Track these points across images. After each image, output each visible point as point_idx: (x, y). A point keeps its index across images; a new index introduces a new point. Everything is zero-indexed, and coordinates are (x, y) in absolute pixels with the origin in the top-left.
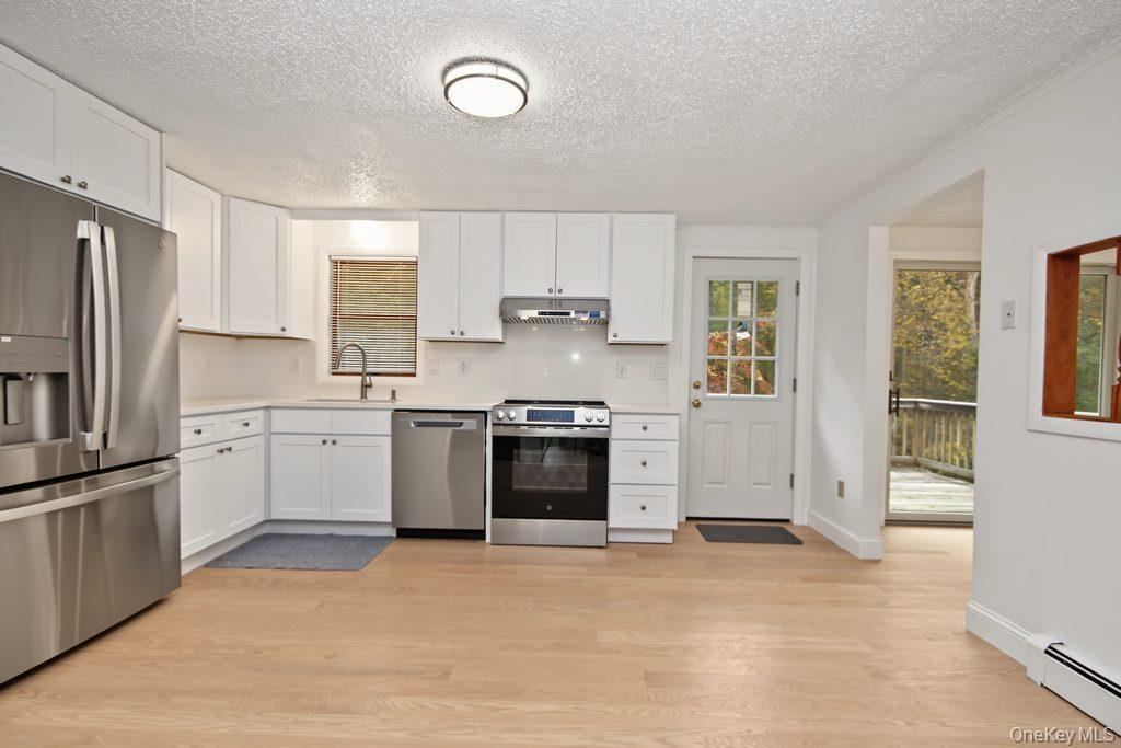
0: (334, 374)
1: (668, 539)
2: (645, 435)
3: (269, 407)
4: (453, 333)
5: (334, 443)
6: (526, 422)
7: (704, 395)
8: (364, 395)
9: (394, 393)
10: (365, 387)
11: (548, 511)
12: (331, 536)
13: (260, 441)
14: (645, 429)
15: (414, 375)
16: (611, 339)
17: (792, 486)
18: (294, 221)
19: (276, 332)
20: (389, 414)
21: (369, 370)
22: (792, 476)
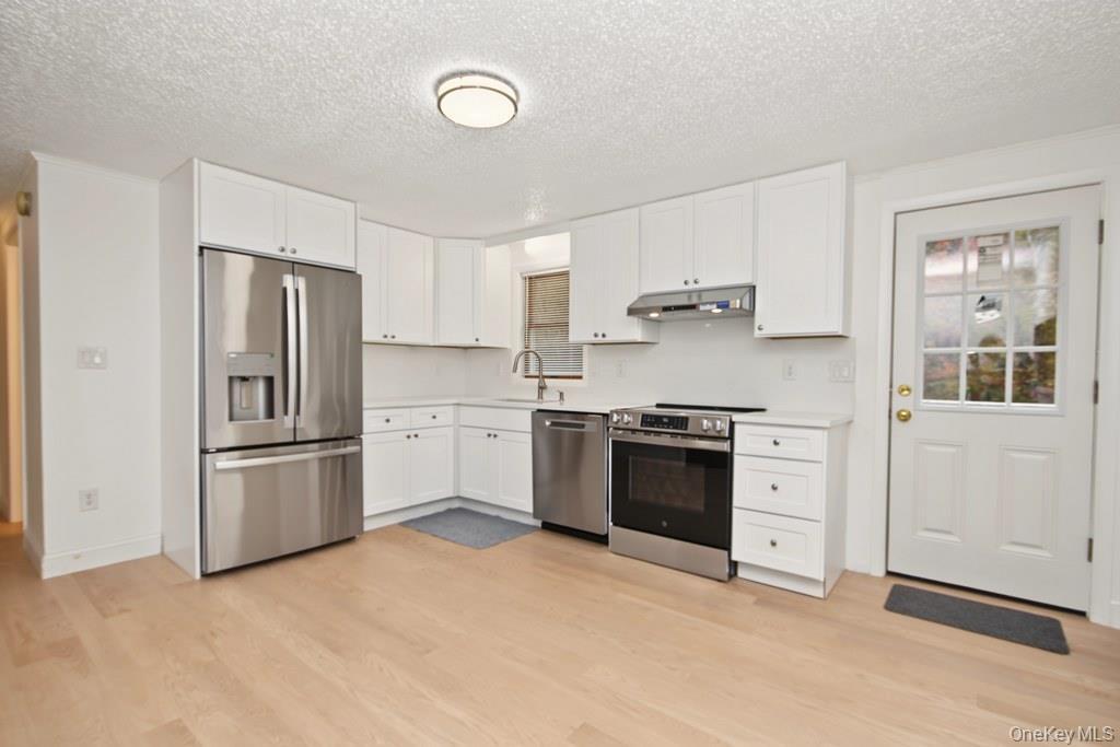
0: (526, 377)
1: (818, 592)
2: (775, 451)
3: (458, 404)
4: (596, 335)
5: (495, 436)
6: (639, 427)
7: (915, 402)
8: (540, 396)
9: (561, 394)
10: (542, 388)
11: (661, 526)
12: (497, 518)
13: (450, 432)
14: (776, 443)
15: (580, 377)
16: (757, 333)
17: (1090, 558)
18: (488, 249)
19: (473, 343)
20: (530, 412)
21: (545, 373)
22: (1091, 541)
